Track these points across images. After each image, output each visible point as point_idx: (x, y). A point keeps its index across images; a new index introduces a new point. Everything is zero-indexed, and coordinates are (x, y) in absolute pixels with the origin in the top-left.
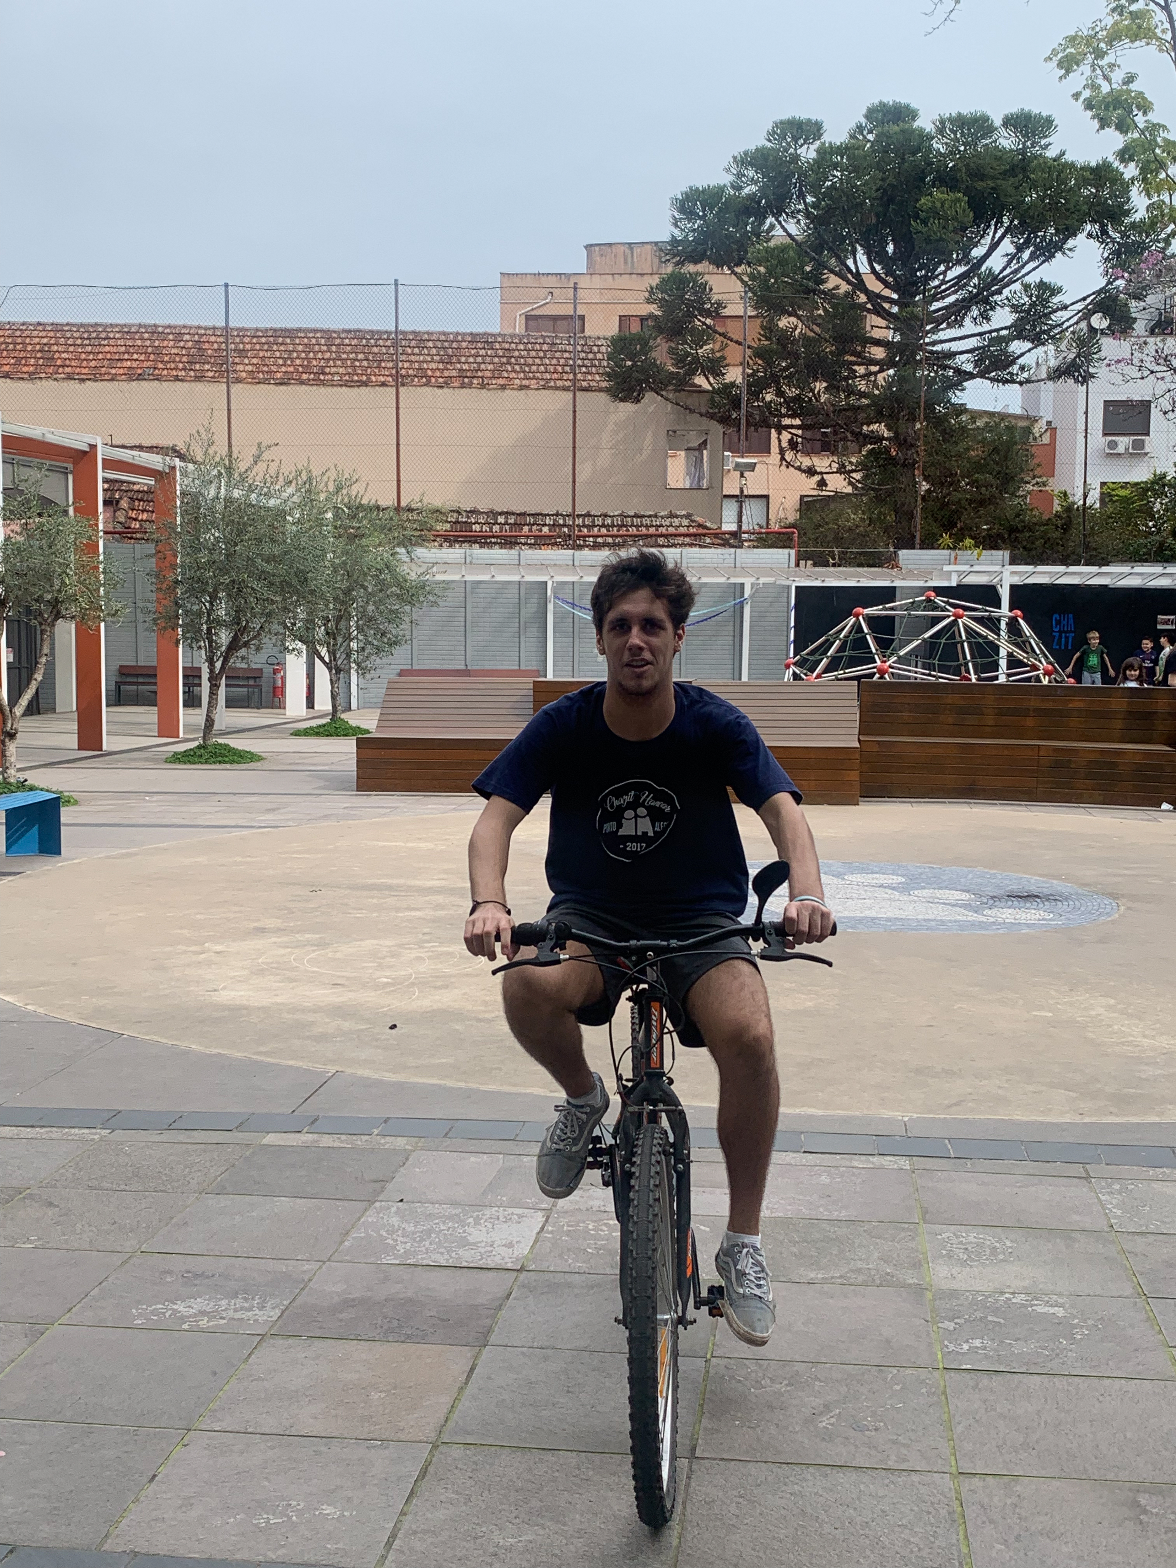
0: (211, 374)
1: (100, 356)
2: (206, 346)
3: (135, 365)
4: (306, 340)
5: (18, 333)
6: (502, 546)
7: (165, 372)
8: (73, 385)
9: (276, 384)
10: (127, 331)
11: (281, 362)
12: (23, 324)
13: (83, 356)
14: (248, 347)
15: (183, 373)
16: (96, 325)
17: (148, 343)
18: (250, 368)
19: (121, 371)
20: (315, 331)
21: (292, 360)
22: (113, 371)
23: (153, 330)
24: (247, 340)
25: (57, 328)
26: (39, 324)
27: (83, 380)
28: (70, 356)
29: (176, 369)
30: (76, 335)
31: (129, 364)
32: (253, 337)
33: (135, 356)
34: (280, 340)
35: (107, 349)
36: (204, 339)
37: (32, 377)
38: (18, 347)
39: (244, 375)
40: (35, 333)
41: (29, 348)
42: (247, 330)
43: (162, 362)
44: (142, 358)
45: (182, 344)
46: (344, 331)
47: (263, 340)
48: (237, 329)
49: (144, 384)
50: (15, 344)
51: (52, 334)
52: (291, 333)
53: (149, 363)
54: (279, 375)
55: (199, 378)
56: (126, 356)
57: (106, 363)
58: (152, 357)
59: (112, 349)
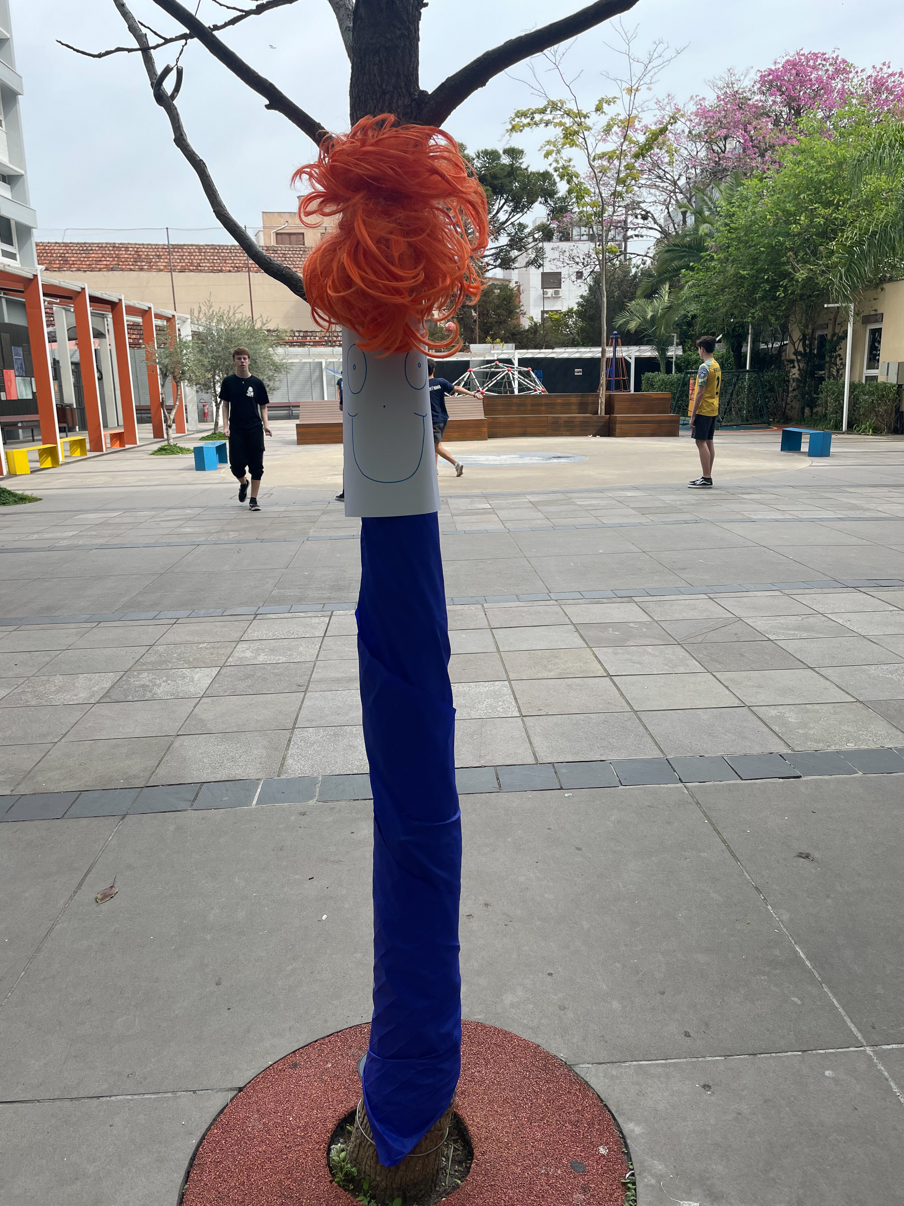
0: (146, 267)
1: (90, 259)
2: (141, 253)
3: (108, 263)
4: (188, 250)
6: (299, 346)
7: (125, 267)
9: (179, 272)
10: (100, 246)
11: (178, 261)
13: (82, 259)
14: (161, 253)
15: (132, 267)
16: (85, 243)
17: (112, 252)
18: (164, 264)
19: (103, 267)
20: (192, 245)
21: (184, 260)
22: (99, 266)
23: (114, 246)
24: (160, 250)
25: (66, 245)
26: (56, 243)
27: (85, 271)
28: (76, 259)
29: (129, 265)
30: (76, 248)
31: (105, 263)
32: (163, 248)
33: (108, 259)
34: (176, 250)
35: (93, 255)
36: (139, 250)
39: (162, 267)
41: (54, 255)
42: (159, 245)
44: (111, 259)
45: (129, 252)
46: (206, 245)
47: (168, 250)
48: (154, 245)
49: (116, 273)
51: (64, 248)
52: (181, 247)
53: (115, 263)
54: (179, 268)
55: (141, 269)
56: (103, 259)
57: (94, 263)
58: (116, 259)
59: (96, 256)
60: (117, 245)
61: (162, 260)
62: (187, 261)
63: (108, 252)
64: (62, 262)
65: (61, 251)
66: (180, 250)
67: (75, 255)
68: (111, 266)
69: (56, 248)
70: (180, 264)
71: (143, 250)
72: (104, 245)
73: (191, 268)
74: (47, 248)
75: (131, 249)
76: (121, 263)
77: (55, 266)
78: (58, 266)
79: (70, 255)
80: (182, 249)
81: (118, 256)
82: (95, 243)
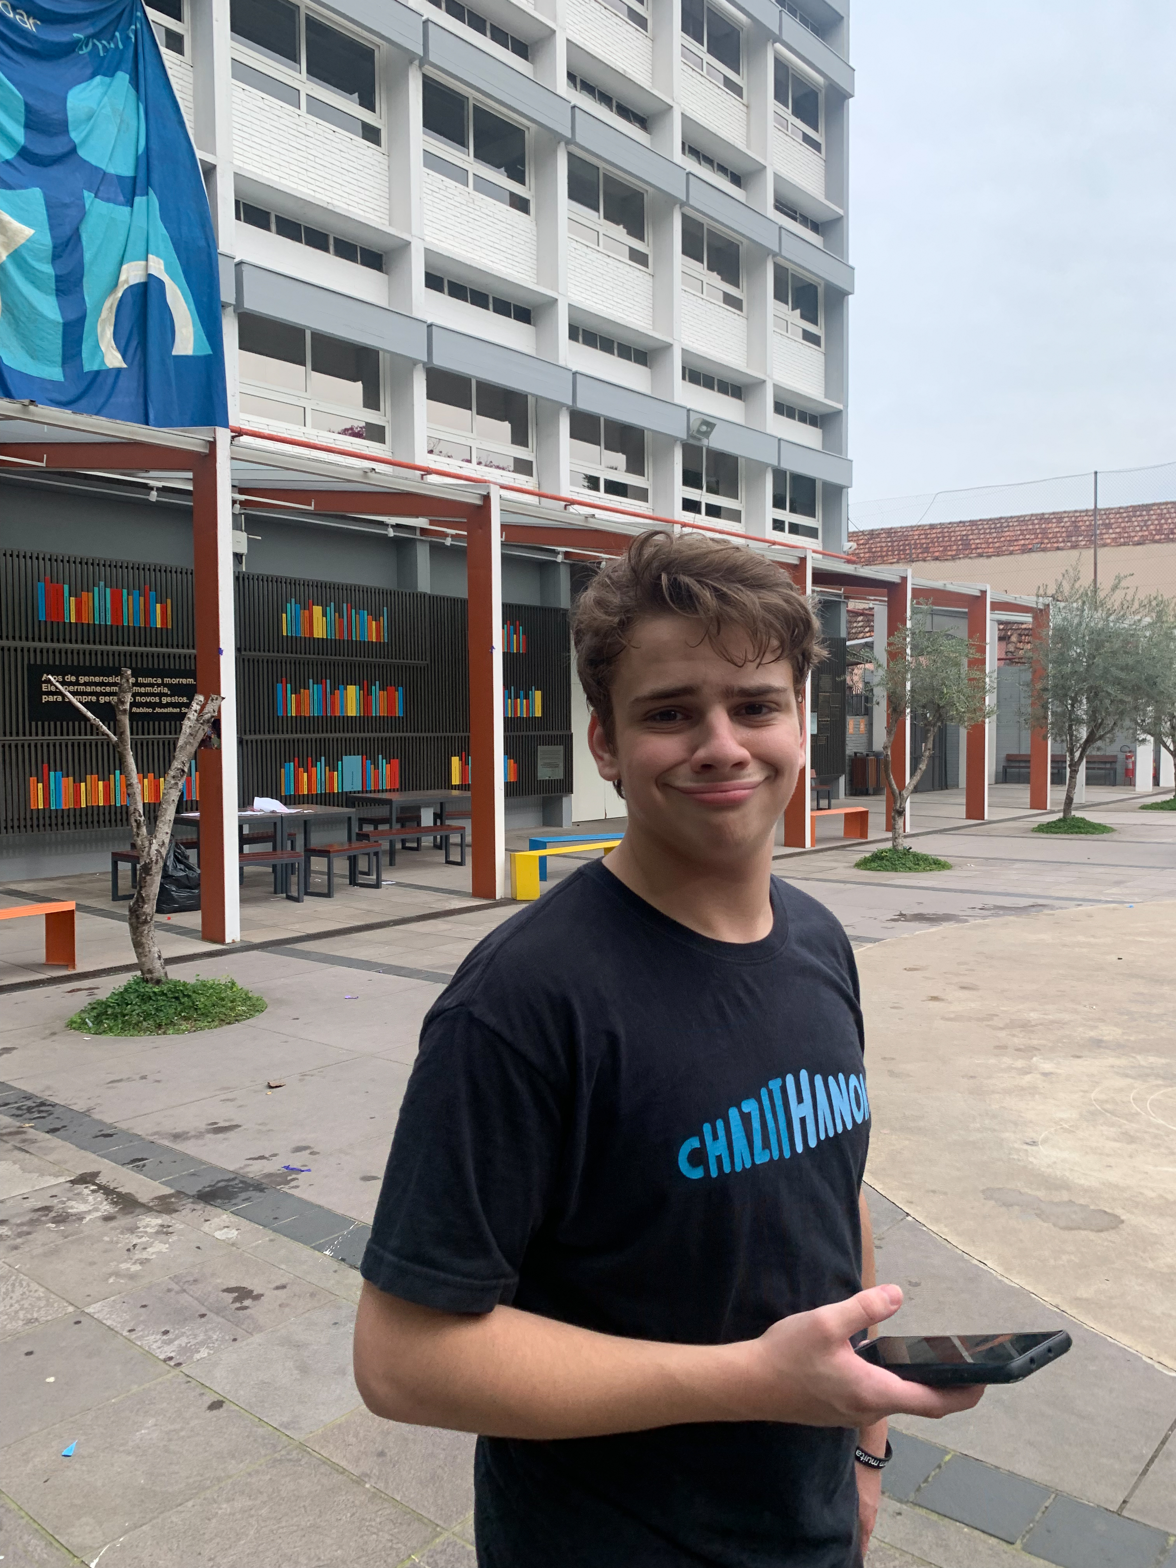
0: (1083, 543)
1: (1002, 539)
2: (1081, 524)
3: (1027, 542)
4: (1159, 511)
5: (946, 530)
7: (1049, 545)
8: (983, 561)
9: (1134, 545)
10: (1021, 520)
11: (1138, 529)
12: (950, 523)
13: (990, 540)
14: (1112, 521)
15: (1062, 545)
16: (1001, 518)
17: (1037, 526)
18: (1114, 536)
19: (1017, 548)
21: (1147, 526)
22: (1011, 548)
23: (1042, 517)
24: (1111, 516)
25: (973, 523)
26: (960, 522)
27: (989, 557)
28: (982, 541)
29: (1057, 542)
30: (986, 527)
31: (1023, 542)
32: (1116, 514)
33: (1028, 537)
34: (1138, 513)
35: (1007, 534)
36: (1079, 519)
37: (954, 558)
38: (946, 539)
39: (1109, 541)
40: (957, 529)
41: (953, 539)
42: (1112, 509)
43: (1047, 538)
44: (1033, 537)
45: (1062, 524)
47: (1125, 515)
48: (1104, 510)
49: (1033, 555)
50: (944, 537)
51: (969, 528)
52: (1147, 507)
53: (1037, 541)
54: (1136, 539)
55: (1074, 547)
56: (1021, 537)
57: (1006, 543)
58: (1040, 536)
62: (1152, 527)
63: (1031, 527)
68: (1030, 546)
72: (1027, 518)
75: (1066, 519)
76: (1046, 541)
80: (1149, 511)
81: (1044, 532)
82: (1015, 517)
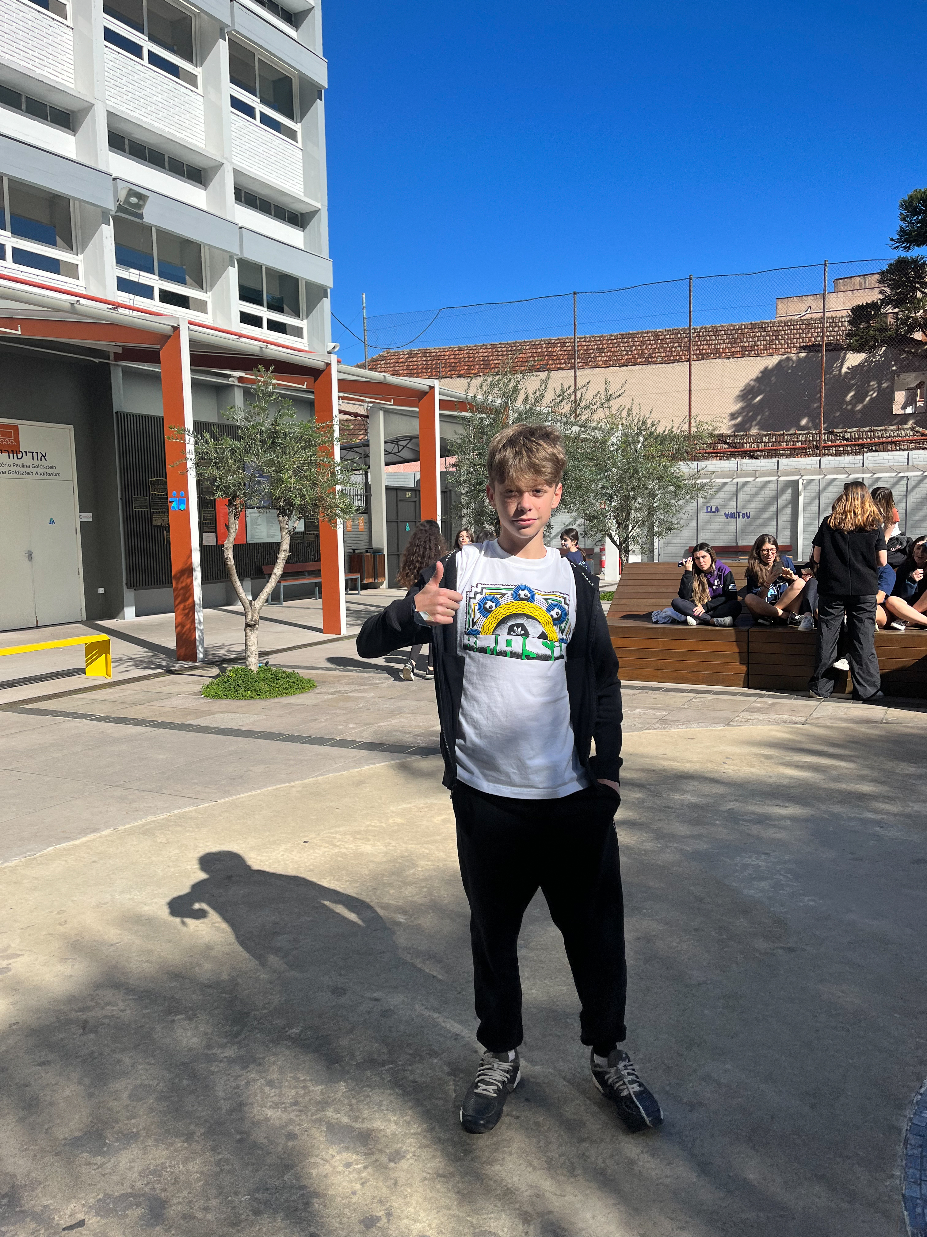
0: (580, 364)
1: (516, 360)
3: (535, 363)
4: (641, 339)
7: (552, 366)
9: (620, 366)
10: (533, 344)
11: (624, 353)
12: (475, 346)
13: (507, 361)
14: (605, 346)
15: (562, 366)
16: (516, 342)
17: (545, 350)
18: (605, 359)
19: (527, 368)
20: (648, 332)
21: (632, 351)
22: (523, 368)
23: (549, 342)
25: (493, 346)
26: (484, 345)
28: (499, 362)
29: (559, 363)
30: (504, 349)
31: (532, 363)
32: (609, 340)
33: (537, 358)
34: (625, 340)
35: (521, 355)
37: (476, 375)
39: (601, 363)
41: (477, 359)
42: (605, 336)
43: (552, 360)
45: (565, 349)
46: (666, 330)
47: (615, 341)
49: (539, 373)
51: (490, 350)
53: (544, 362)
54: (622, 361)
55: (573, 368)
56: (531, 359)
57: (519, 364)
58: (546, 358)
59: (524, 355)
60: (553, 341)
61: (603, 355)
62: (635, 352)
63: (540, 350)
64: (482, 367)
65: (486, 354)
66: (630, 340)
67: (500, 358)
68: (538, 367)
69: (481, 351)
70: (626, 357)
71: (584, 343)
72: (537, 343)
73: (639, 360)
74: (471, 352)
75: (568, 344)
76: (550, 362)
77: (473, 372)
78: (476, 371)
79: (494, 358)
80: (633, 339)
81: (550, 355)
